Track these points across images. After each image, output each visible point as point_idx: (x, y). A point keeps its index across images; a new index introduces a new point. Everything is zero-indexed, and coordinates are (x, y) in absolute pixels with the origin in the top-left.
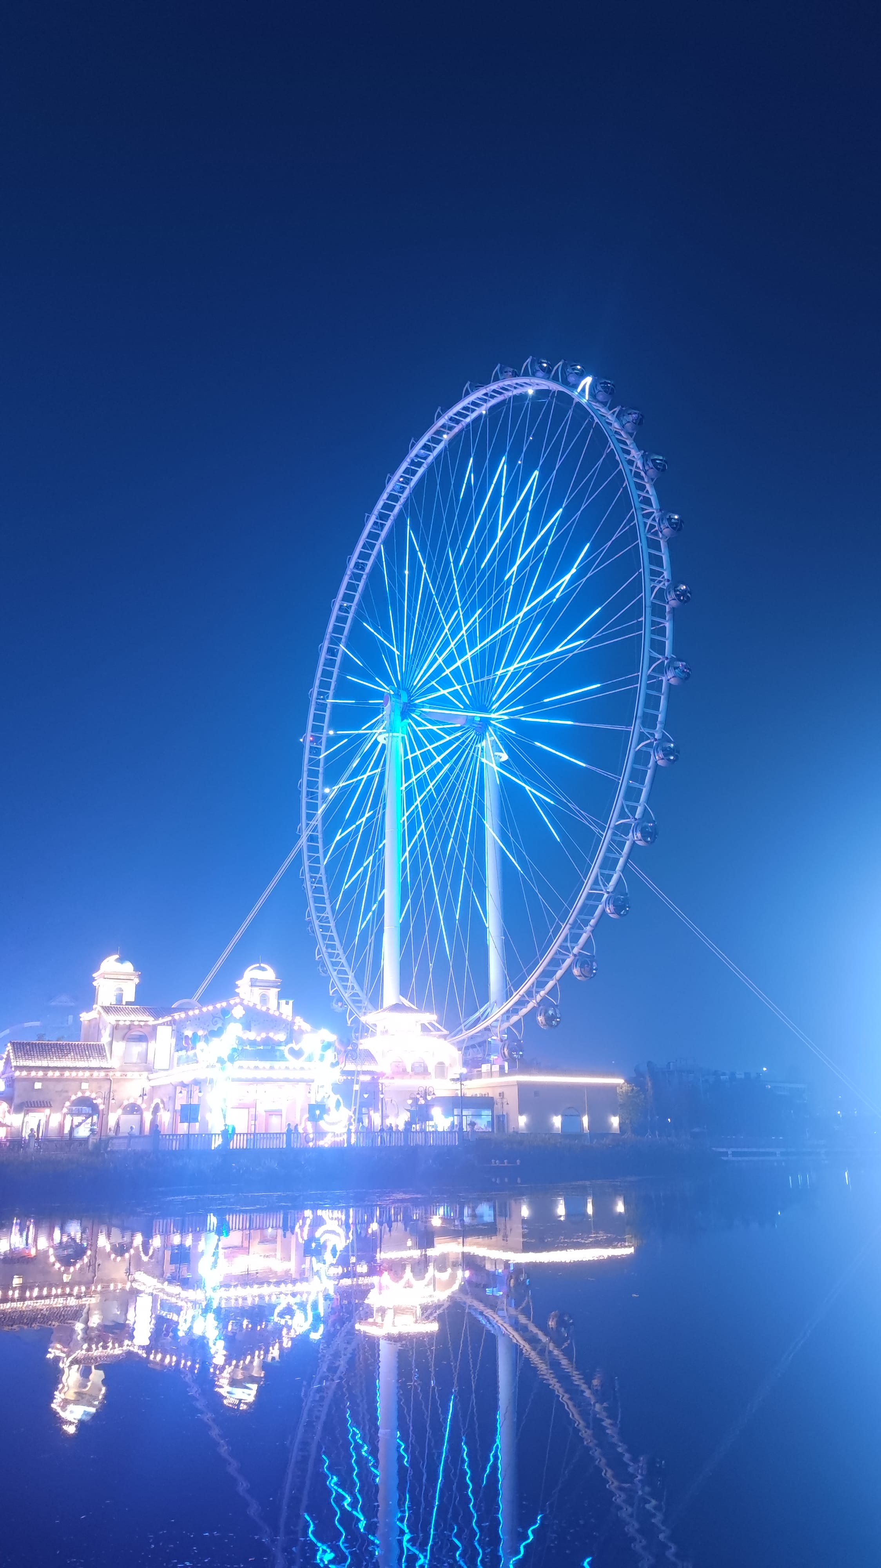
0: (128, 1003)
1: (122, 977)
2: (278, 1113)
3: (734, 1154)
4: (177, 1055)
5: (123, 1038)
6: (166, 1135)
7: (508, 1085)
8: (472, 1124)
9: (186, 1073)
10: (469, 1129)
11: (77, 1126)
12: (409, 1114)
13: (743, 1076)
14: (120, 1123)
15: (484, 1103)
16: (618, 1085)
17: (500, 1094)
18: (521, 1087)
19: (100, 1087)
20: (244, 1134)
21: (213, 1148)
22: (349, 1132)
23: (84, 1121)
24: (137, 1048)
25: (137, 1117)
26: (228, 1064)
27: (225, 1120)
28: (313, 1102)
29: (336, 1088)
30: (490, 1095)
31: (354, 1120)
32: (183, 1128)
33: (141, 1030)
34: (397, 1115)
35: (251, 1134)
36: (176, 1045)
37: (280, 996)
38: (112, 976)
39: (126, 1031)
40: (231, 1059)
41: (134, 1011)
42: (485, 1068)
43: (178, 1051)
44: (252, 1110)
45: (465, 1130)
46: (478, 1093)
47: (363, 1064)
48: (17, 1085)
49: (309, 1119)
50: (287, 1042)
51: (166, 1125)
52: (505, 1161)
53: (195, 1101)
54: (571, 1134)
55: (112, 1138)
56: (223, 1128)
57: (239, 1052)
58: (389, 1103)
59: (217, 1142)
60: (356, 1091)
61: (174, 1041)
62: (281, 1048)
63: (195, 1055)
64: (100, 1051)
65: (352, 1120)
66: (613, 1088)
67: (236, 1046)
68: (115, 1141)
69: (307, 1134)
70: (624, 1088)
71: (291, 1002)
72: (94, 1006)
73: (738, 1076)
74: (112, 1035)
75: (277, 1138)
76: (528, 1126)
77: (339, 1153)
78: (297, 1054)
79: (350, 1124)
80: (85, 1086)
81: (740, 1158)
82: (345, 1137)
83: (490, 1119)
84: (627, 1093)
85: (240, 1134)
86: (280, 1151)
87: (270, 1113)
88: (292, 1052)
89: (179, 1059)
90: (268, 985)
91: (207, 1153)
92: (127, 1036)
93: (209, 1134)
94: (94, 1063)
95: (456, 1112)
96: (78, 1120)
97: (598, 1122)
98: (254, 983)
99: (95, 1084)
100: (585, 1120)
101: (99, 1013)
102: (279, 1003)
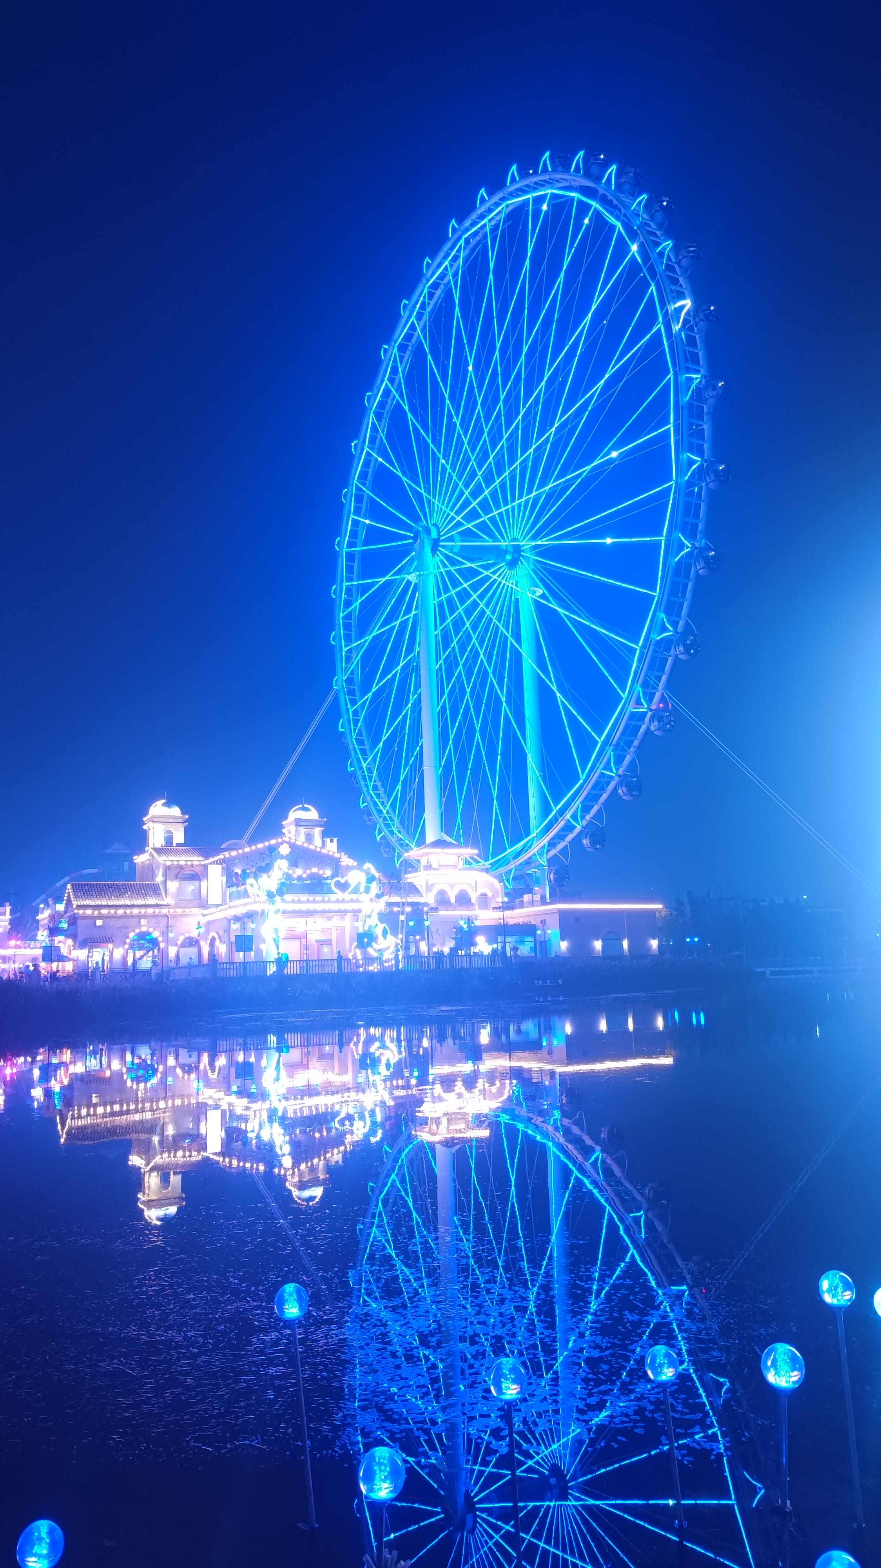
0: (178, 845)
1: (171, 820)
2: (328, 942)
3: (772, 973)
4: (228, 891)
5: (176, 878)
6: (223, 963)
7: (550, 913)
8: (515, 949)
9: (240, 907)
10: (512, 953)
11: (140, 959)
12: (454, 942)
13: (782, 902)
14: (180, 955)
15: (527, 930)
16: (657, 910)
17: (542, 921)
18: (562, 914)
19: (158, 923)
20: (297, 961)
21: (268, 975)
22: (396, 958)
23: (145, 954)
24: (191, 887)
25: (195, 950)
26: (278, 898)
27: (278, 950)
28: (361, 931)
29: (382, 917)
30: (532, 923)
31: (401, 947)
32: (240, 956)
33: (192, 869)
34: (443, 944)
35: (303, 961)
36: (227, 881)
37: (325, 835)
38: (161, 820)
39: (178, 870)
40: (280, 893)
41: (186, 852)
42: (526, 898)
43: (229, 887)
44: (304, 940)
45: (508, 955)
46: (521, 921)
47: (408, 895)
48: (80, 922)
49: (357, 947)
50: (332, 877)
51: (223, 954)
52: (548, 981)
53: (249, 933)
54: (611, 955)
55: (173, 969)
56: (277, 957)
57: (286, 887)
58: (435, 933)
59: (272, 969)
60: (402, 921)
61: (224, 879)
62: (329, 881)
63: (246, 890)
64: (155, 890)
65: (399, 947)
66: (652, 912)
67: (283, 880)
68: (176, 971)
69: (357, 960)
70: (663, 913)
71: (335, 840)
72: (147, 849)
73: (777, 902)
74: (165, 875)
75: (328, 965)
76: (569, 949)
77: (389, 977)
78: (343, 887)
79: (398, 950)
80: (143, 922)
81: (778, 977)
82: (393, 962)
83: (532, 945)
84: (665, 917)
85: (293, 961)
86: (332, 976)
87: (321, 943)
88: (339, 885)
89: (231, 894)
90: (312, 824)
91: (263, 978)
92: (180, 876)
93: (263, 962)
94: (151, 901)
95: (500, 939)
96: (139, 954)
97: (638, 944)
98: (298, 823)
99: (153, 920)
100: (625, 944)
101: (151, 854)
102: (323, 841)
